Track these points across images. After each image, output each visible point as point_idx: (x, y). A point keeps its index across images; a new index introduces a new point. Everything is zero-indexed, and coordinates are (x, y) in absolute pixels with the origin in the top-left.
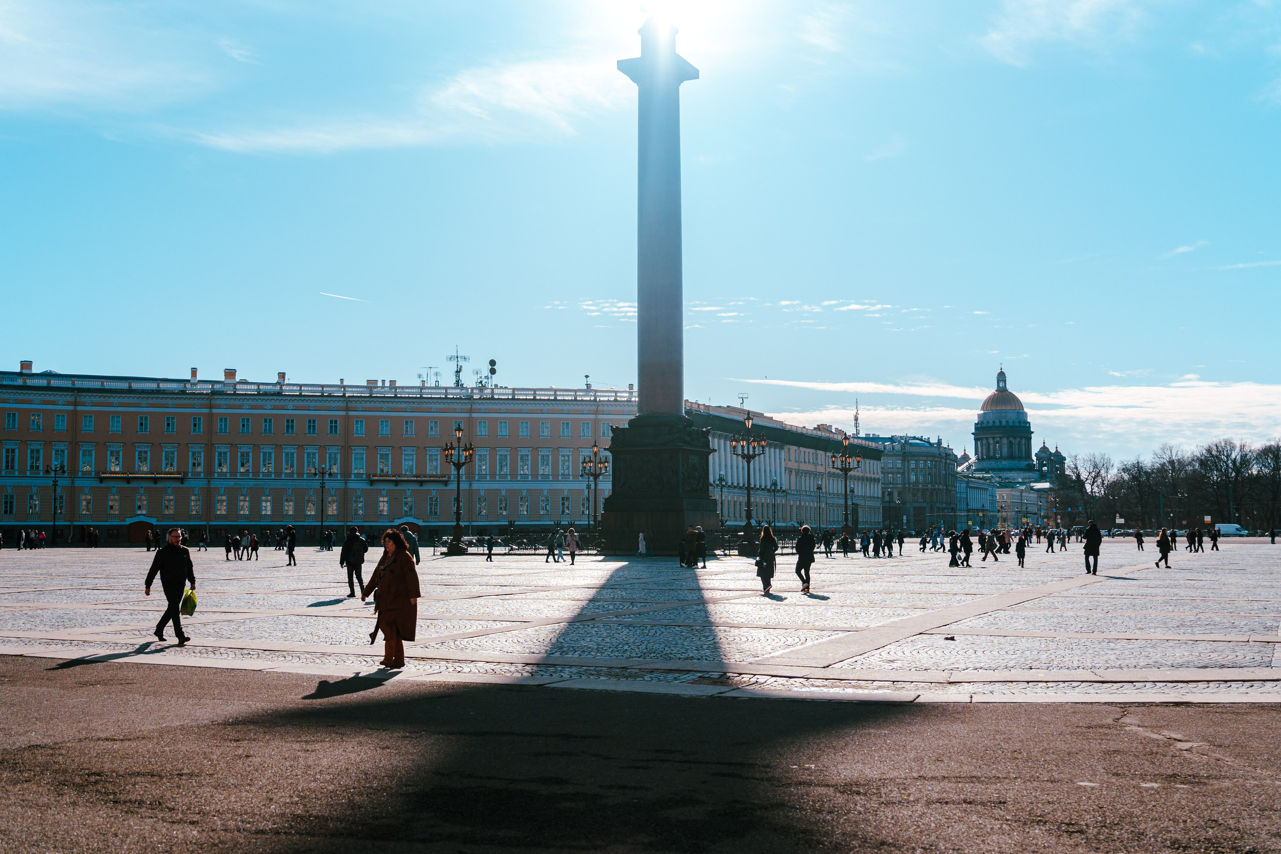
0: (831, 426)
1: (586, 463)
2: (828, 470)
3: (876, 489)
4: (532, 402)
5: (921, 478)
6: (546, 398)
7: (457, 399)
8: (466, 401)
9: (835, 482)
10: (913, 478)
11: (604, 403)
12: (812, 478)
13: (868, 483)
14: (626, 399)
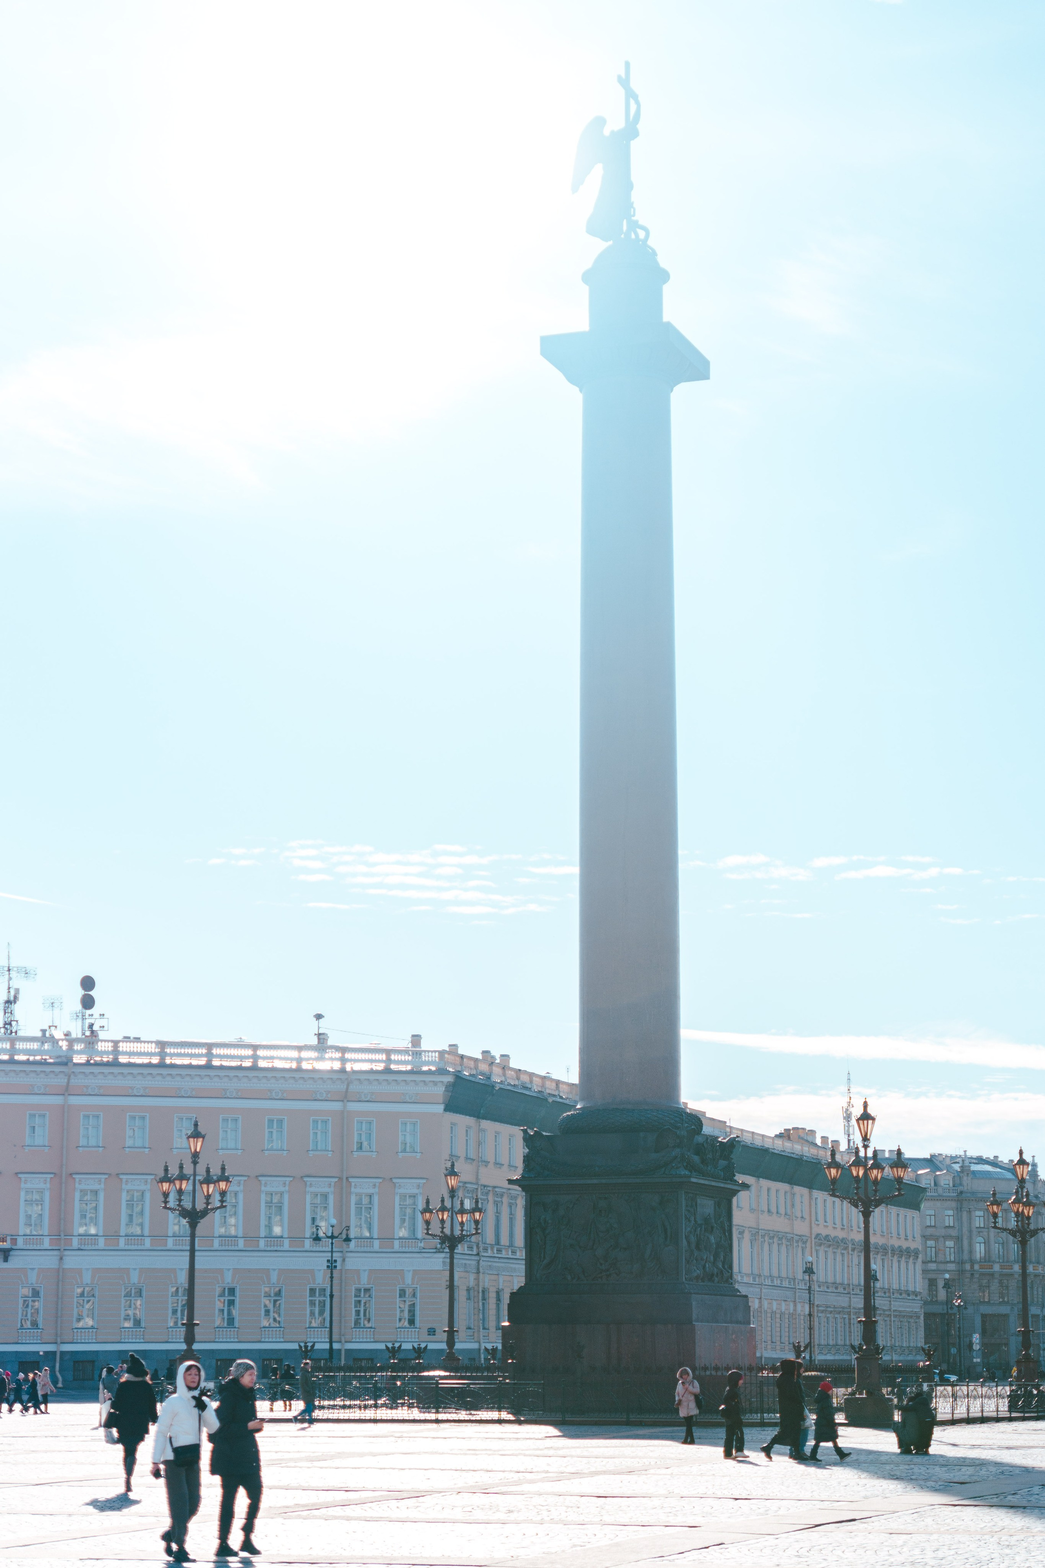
0: (812, 1132)
1: (431, 1212)
2: (816, 1230)
3: (911, 1272)
4: (203, 1072)
5: (996, 1248)
6: (234, 1064)
7: (35, 1063)
8: (57, 1069)
9: (830, 1255)
10: (979, 1250)
11: (363, 1077)
12: (783, 1248)
13: (895, 1259)
14: (409, 1068)
